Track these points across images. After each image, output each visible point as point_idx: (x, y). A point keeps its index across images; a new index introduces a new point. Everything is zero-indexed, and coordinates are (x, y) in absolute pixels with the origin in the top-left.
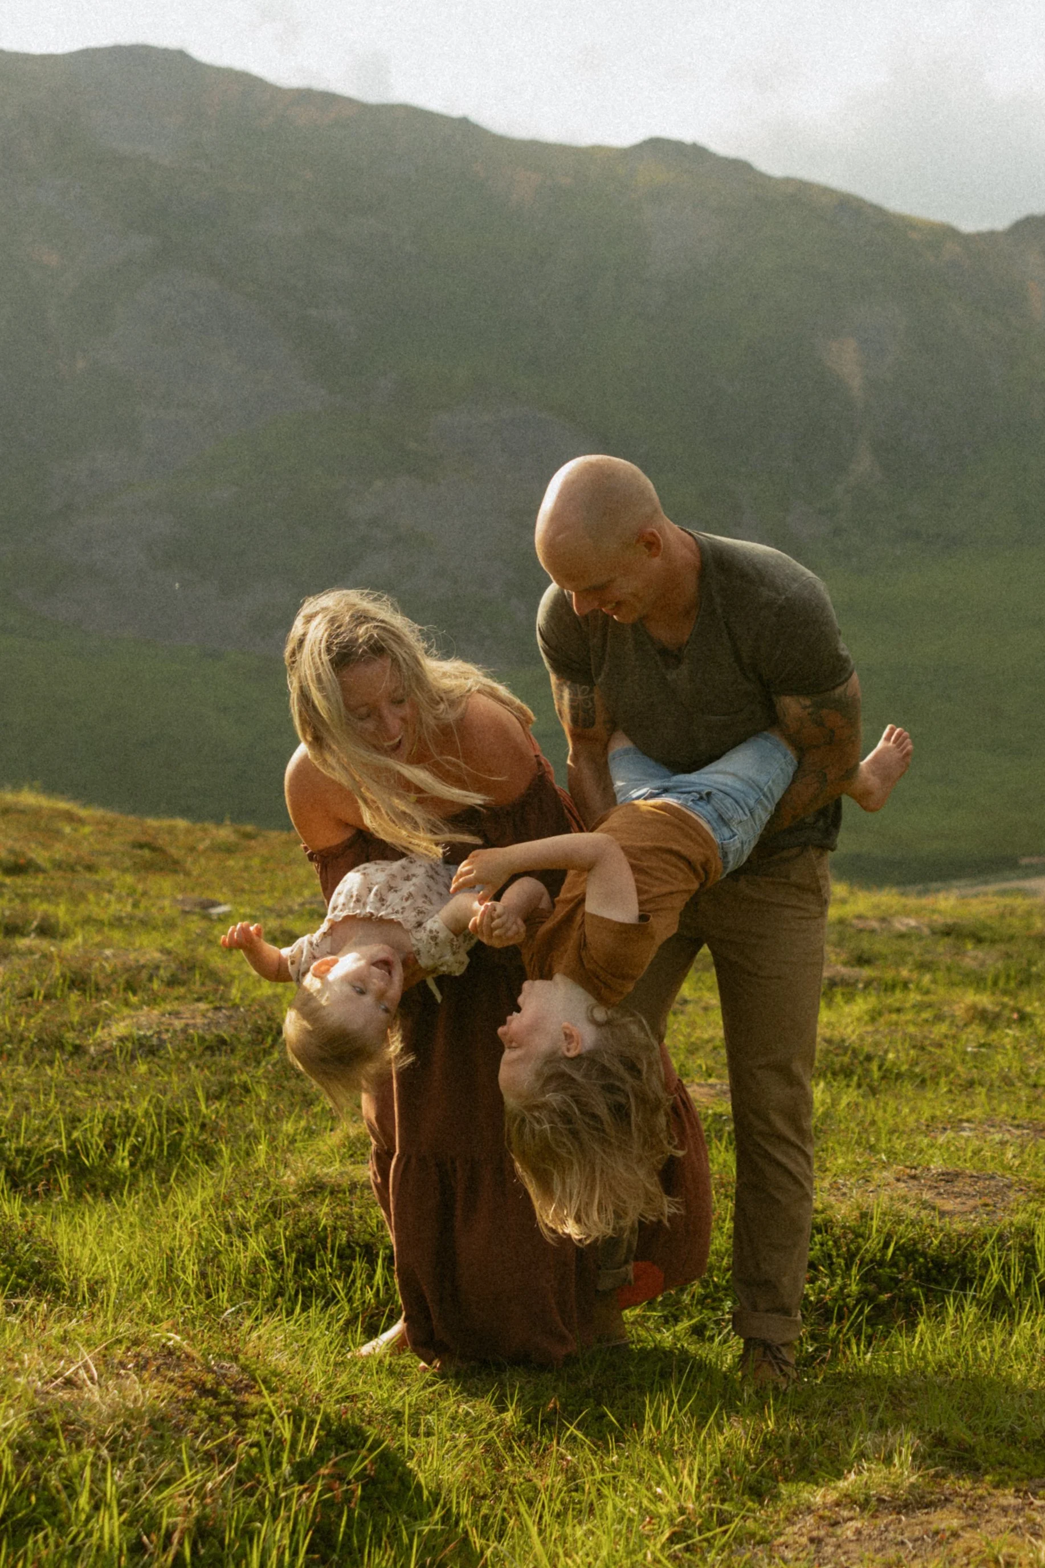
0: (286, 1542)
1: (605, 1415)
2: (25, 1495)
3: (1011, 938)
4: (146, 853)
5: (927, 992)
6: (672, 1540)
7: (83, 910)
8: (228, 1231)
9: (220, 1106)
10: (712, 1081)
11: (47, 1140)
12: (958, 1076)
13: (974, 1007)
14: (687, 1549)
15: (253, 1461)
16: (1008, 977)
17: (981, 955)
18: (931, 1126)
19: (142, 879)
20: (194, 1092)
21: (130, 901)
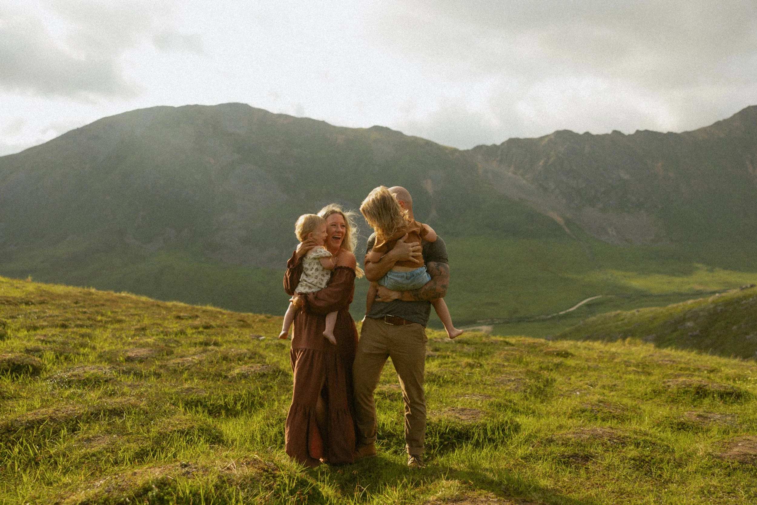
2: (218, 499)
3: (476, 344)
4: (242, 323)
5: (454, 358)
7: (225, 338)
8: (268, 426)
9: (265, 392)
11: (219, 401)
12: (464, 382)
13: (467, 362)
15: (278, 489)
16: (476, 354)
17: (469, 348)
18: (457, 396)
19: (241, 330)
20: (258, 388)
21: (238, 336)
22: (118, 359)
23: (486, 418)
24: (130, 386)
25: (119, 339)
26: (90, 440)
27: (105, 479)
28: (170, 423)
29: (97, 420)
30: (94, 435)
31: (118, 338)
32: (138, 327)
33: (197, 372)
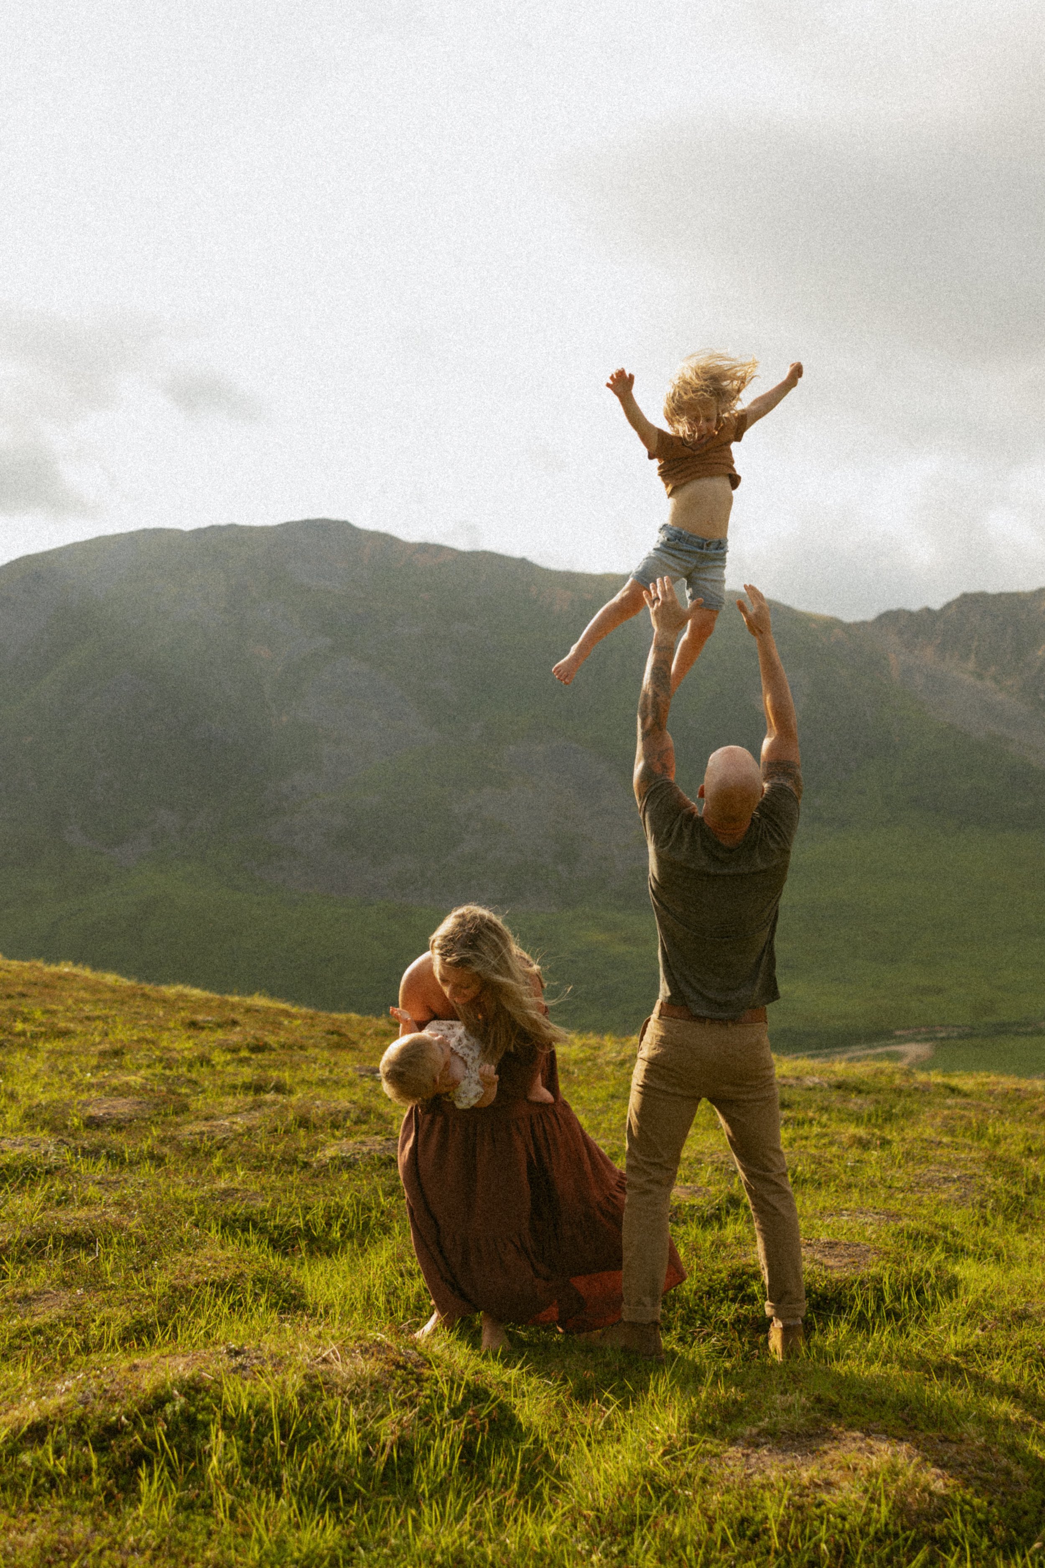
0: (448, 1452)
1: (625, 1386)
2: (305, 1421)
3: (879, 1091)
4: (335, 1037)
5: (825, 1126)
6: (664, 1454)
7: (300, 1075)
8: (402, 1275)
9: (392, 1199)
10: (688, 1184)
11: (292, 1220)
12: (841, 1181)
13: (854, 1136)
14: (673, 1459)
15: (427, 1406)
16: (877, 1116)
17: (860, 1101)
18: (823, 1213)
19: (333, 1055)
20: (377, 1192)
21: (328, 1069)
22: (69, 1123)
23: (882, 1263)
24: (99, 1183)
25: (64, 1076)
26: (30, 1299)
27: (74, 1377)
28: (193, 1265)
29: (41, 1258)
30: (36, 1289)
31: (61, 1073)
32: (106, 1046)
33: (243, 1154)
